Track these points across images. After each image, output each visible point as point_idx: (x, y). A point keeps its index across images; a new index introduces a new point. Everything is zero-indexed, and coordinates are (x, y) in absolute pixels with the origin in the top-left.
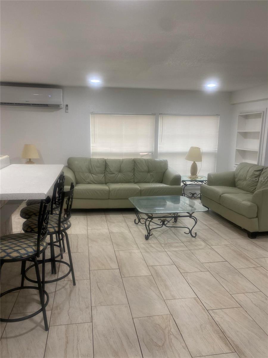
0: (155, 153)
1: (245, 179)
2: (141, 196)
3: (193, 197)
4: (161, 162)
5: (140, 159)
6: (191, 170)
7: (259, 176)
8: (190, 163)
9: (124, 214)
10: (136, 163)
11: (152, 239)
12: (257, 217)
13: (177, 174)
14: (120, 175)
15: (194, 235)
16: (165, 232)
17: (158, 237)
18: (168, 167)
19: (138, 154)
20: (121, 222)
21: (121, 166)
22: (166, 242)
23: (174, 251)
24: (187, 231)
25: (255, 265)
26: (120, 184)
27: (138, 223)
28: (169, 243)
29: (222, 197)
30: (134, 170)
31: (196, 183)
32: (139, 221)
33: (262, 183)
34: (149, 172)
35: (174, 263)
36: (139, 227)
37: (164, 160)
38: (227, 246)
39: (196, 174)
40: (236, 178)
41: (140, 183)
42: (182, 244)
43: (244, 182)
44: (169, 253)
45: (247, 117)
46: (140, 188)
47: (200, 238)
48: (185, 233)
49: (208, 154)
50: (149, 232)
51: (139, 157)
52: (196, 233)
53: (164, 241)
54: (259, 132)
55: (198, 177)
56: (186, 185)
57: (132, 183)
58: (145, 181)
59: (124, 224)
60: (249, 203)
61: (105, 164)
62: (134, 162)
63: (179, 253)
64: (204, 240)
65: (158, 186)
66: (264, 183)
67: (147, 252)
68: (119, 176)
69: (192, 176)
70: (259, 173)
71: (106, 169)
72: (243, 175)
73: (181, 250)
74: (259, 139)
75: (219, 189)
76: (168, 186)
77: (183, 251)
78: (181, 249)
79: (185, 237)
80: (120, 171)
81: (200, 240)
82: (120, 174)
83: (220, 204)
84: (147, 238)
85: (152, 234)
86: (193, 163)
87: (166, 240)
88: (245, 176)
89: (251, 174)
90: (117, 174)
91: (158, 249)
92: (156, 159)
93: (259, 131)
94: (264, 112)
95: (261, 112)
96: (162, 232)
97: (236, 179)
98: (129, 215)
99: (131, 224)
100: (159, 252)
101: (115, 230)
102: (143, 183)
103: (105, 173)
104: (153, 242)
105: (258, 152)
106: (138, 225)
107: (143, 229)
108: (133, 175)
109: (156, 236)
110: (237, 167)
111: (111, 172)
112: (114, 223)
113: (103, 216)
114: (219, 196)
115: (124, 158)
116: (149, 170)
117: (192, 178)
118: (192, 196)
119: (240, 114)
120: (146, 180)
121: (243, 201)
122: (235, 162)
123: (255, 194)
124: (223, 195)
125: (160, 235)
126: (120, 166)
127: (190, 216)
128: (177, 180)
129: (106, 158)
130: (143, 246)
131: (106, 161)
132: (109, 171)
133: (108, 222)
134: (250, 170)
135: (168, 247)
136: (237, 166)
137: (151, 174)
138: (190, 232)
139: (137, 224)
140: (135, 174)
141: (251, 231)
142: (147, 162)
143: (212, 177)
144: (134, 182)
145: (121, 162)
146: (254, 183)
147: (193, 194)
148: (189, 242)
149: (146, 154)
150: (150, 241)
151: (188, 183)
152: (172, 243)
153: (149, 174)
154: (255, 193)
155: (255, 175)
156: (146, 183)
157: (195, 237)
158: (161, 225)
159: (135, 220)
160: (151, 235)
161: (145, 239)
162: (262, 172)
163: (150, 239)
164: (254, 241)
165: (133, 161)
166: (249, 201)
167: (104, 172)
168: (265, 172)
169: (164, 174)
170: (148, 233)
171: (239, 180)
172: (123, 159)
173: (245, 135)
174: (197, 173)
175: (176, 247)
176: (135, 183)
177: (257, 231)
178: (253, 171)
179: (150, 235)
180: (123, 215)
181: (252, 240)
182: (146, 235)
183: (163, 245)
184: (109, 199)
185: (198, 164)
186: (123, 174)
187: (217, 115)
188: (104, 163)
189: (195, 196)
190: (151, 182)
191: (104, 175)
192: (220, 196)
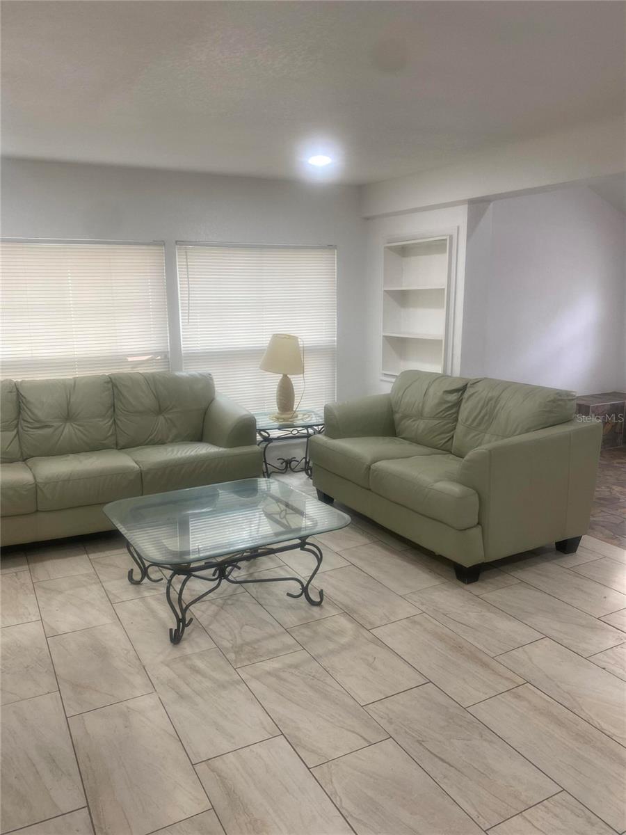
0: (173, 354)
1: (420, 415)
2: (142, 495)
3: (289, 469)
4: (193, 380)
5: (130, 377)
6: (280, 399)
7: (458, 404)
8: (274, 380)
9: (94, 552)
10: (117, 387)
11: (194, 635)
12: (478, 524)
13: (245, 413)
14: (69, 430)
15: (317, 599)
16: (230, 602)
17: (211, 627)
18: (216, 393)
19: (119, 360)
20: (84, 586)
21: (72, 400)
22: (239, 641)
23: (269, 673)
24: (296, 588)
25: (507, 679)
26: (71, 456)
27: (142, 579)
28: (248, 644)
29: (375, 471)
30: (114, 410)
31: (295, 432)
32: (145, 573)
33: (468, 423)
34: (160, 411)
35: (279, 730)
36: (146, 594)
37: (201, 375)
38: (415, 622)
39: (293, 408)
40: (396, 412)
41: (137, 446)
42: (288, 640)
43: (418, 422)
44: (254, 685)
45: (404, 251)
46: (136, 465)
47: (334, 604)
48: (289, 595)
49: (316, 351)
50: (180, 617)
51: (127, 370)
52: (321, 593)
53: (230, 638)
54: (444, 289)
55: (297, 417)
56: (268, 440)
57: (113, 448)
58: (151, 440)
59: (94, 593)
60: (455, 489)
61: (15, 398)
62: (110, 385)
63: (285, 680)
64: (348, 612)
65: (193, 453)
66: (475, 424)
67: (182, 697)
68: (66, 430)
69: (281, 414)
70: (456, 398)
71: (19, 413)
72: (414, 404)
73: (290, 666)
74: (443, 307)
75: (361, 448)
76: (221, 450)
77: (296, 667)
78: (289, 660)
79: (291, 607)
80: (68, 416)
81: (334, 612)
82: (68, 424)
83: (370, 490)
84: (176, 638)
85: (191, 620)
86: (282, 379)
87: (236, 632)
88: (421, 405)
89: (436, 401)
90: (59, 427)
91: (218, 676)
92: (178, 374)
93: (443, 287)
94: (451, 237)
95: (444, 238)
96: (220, 601)
97: (397, 416)
98: (108, 553)
99: (118, 586)
100: (223, 686)
101: (66, 619)
102: (147, 444)
103: (17, 426)
104: (197, 650)
105: (442, 340)
106: (142, 588)
107: (158, 599)
108: (111, 425)
109: (205, 624)
110: (394, 383)
111: (39, 421)
112: (60, 592)
113: (20, 568)
114: (365, 466)
115: (78, 374)
116: (160, 406)
117: (281, 419)
118: (287, 466)
119: (389, 243)
120: (153, 436)
121: (437, 481)
122: (383, 370)
123: (468, 461)
124: (376, 464)
125: (215, 616)
126: (68, 403)
127: (302, 544)
128: (246, 430)
129: (17, 378)
130: (165, 672)
131: (17, 390)
132: (31, 421)
133: (39, 592)
134: (431, 391)
135: (249, 660)
136: (393, 380)
137: (169, 416)
138: (305, 590)
139: (138, 583)
140: (119, 422)
141: (467, 563)
142: (151, 382)
143: (336, 413)
144: (117, 444)
145: (70, 388)
146: (445, 425)
147: (288, 462)
148: (306, 625)
149: (148, 360)
150: (187, 647)
151: (275, 434)
152: (258, 641)
153: (161, 418)
154: (467, 458)
155: (448, 402)
156: (153, 444)
157: (319, 604)
158: (216, 579)
159: (131, 573)
160: (188, 625)
161: (169, 642)
162: (466, 395)
163: (185, 639)
164: (474, 588)
165: (108, 383)
166: (452, 479)
167: (15, 422)
168: (473, 394)
169: (205, 413)
170: (179, 621)
171: (406, 417)
172: (75, 379)
173: (403, 298)
174: (293, 405)
175: (273, 655)
176: (119, 449)
177: (482, 561)
178: (442, 392)
179: (185, 626)
180: (92, 556)
181: (468, 587)
182: (171, 630)
183: (232, 656)
184: (37, 511)
185: (296, 380)
186: (78, 425)
187: (331, 247)
188: (14, 395)
189: (293, 468)
190: (169, 440)
191: (15, 431)
192: (369, 468)
